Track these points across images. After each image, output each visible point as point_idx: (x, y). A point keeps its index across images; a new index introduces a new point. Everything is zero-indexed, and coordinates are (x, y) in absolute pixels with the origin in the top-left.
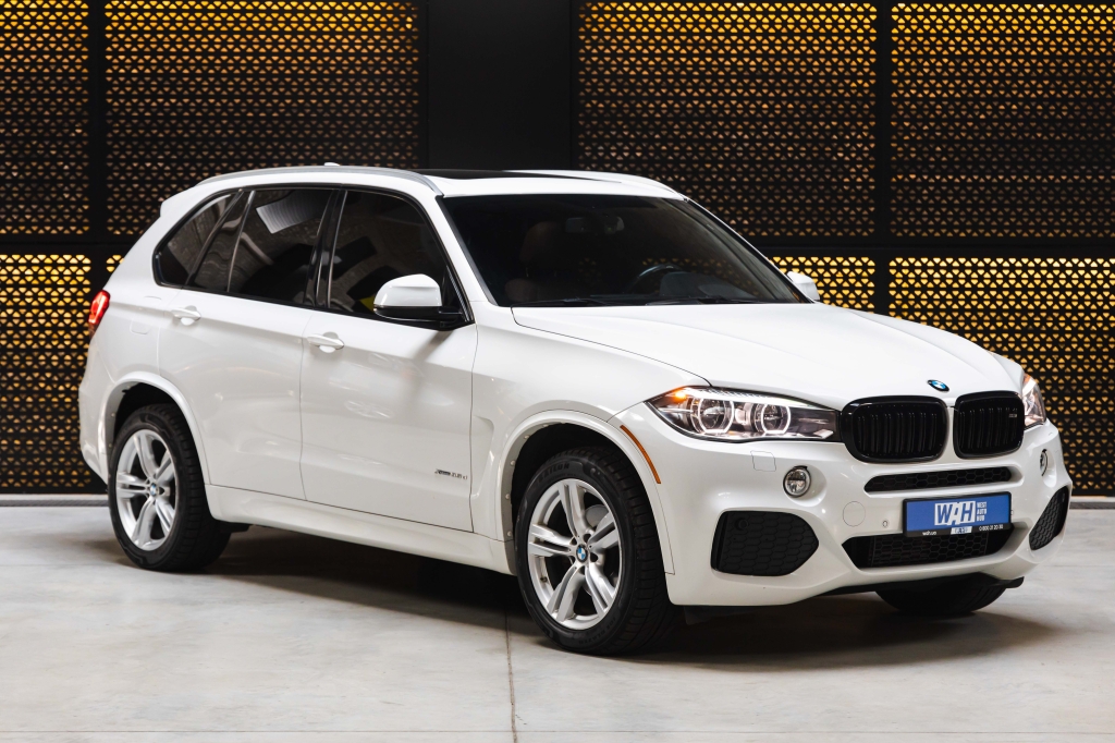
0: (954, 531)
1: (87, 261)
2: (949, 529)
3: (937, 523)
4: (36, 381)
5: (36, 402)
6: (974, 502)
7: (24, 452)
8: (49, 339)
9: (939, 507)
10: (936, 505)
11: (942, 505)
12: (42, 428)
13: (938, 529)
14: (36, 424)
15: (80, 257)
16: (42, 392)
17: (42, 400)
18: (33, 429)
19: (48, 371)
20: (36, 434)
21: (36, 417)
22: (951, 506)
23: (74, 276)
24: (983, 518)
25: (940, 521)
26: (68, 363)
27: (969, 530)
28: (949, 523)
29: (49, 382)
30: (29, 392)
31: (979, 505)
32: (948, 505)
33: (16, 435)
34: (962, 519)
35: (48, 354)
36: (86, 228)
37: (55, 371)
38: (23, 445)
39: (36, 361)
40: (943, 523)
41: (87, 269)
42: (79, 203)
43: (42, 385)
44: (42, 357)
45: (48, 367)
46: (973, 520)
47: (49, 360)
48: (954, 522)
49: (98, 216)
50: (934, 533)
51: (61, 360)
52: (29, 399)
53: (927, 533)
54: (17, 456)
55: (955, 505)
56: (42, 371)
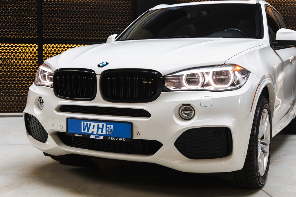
0: (92, 137)
1: (37, 46)
2: (90, 135)
3: (82, 131)
4: (22, 80)
5: (22, 86)
6: (105, 124)
7: (19, 101)
8: (26, 68)
9: (84, 123)
10: (82, 122)
11: (85, 123)
12: (24, 94)
13: (84, 134)
14: (22, 93)
15: (35, 45)
16: (24, 83)
17: (24, 86)
18: (21, 94)
19: (26, 77)
20: (22, 96)
21: (22, 91)
22: (90, 124)
23: (33, 50)
24: (111, 133)
25: (84, 130)
26: (31, 75)
27: (102, 138)
28: (90, 132)
29: (26, 80)
30: (20, 84)
31: (108, 126)
32: (89, 123)
33: (17, 96)
34: (97, 131)
35: (26, 73)
36: (36, 36)
37: (28, 77)
38: (19, 99)
39: (22, 74)
40: (86, 131)
41: (37, 48)
42: (34, 29)
43: (24, 81)
44: (24, 74)
45: (26, 76)
46: (104, 133)
47: (26, 74)
48: (93, 132)
49: (40, 33)
50: (81, 136)
51: (30, 74)
52: (20, 86)
53: (77, 135)
54: (17, 102)
55: (93, 124)
56: (24, 77)
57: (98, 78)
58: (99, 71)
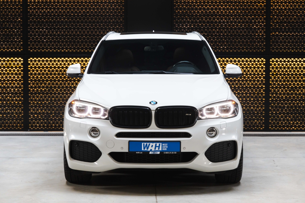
0: (151, 153)
1: (22, 60)
2: (149, 152)
3: (143, 149)
4: (6, 97)
5: (6, 103)
6: (161, 144)
7: (3, 118)
8: (10, 84)
9: (144, 144)
10: (143, 144)
11: (145, 144)
12: (9, 111)
13: (144, 152)
15: (20, 58)
16: (9, 100)
17: (9, 102)
18: (6, 111)
19: (10, 93)
20: (7, 113)
21: (7, 108)
22: (149, 144)
23: (18, 64)
24: (166, 149)
25: (144, 149)
26: (16, 91)
27: (159, 153)
28: (149, 150)
29: (10, 97)
30: (5, 100)
31: (163, 145)
32: (148, 144)
34: (155, 149)
35: (10, 88)
36: (22, 50)
37: (12, 93)
38: (3, 116)
39: (6, 90)
40: (146, 149)
41: (22, 62)
42: (20, 42)
43: (8, 98)
44: (8, 89)
46: (160, 149)
47: (10, 90)
48: (151, 150)
49: (25, 46)
50: (142, 153)
51: (14, 90)
53: (138, 153)
55: (151, 144)
56: (8, 93)
57: (153, 113)
58: (153, 108)
